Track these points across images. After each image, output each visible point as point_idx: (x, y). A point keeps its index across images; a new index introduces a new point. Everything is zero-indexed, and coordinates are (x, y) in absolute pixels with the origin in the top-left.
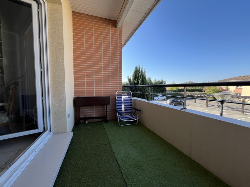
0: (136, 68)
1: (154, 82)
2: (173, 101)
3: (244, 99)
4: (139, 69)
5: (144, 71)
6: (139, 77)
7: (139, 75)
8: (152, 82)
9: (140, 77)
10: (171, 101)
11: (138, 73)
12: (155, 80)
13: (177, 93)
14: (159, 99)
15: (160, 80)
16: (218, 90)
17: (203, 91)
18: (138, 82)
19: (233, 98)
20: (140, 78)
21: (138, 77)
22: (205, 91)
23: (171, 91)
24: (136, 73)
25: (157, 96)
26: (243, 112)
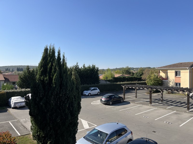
0: (46, 50)
1: (83, 68)
2: (110, 97)
3: (189, 93)
4: (54, 52)
5: (64, 57)
6: (53, 70)
7: (52, 65)
8: (80, 68)
9: (55, 69)
10: (108, 98)
11: (50, 61)
12: (84, 65)
13: (113, 83)
14: (90, 95)
15: (91, 66)
16: (158, 79)
17: (142, 80)
18: (51, 79)
19: (178, 91)
20: (55, 72)
21: (51, 68)
22: (144, 80)
23: (106, 81)
24: (46, 61)
25: (88, 89)
26: (188, 109)
